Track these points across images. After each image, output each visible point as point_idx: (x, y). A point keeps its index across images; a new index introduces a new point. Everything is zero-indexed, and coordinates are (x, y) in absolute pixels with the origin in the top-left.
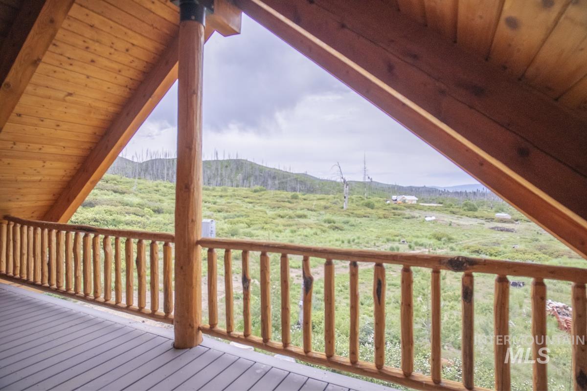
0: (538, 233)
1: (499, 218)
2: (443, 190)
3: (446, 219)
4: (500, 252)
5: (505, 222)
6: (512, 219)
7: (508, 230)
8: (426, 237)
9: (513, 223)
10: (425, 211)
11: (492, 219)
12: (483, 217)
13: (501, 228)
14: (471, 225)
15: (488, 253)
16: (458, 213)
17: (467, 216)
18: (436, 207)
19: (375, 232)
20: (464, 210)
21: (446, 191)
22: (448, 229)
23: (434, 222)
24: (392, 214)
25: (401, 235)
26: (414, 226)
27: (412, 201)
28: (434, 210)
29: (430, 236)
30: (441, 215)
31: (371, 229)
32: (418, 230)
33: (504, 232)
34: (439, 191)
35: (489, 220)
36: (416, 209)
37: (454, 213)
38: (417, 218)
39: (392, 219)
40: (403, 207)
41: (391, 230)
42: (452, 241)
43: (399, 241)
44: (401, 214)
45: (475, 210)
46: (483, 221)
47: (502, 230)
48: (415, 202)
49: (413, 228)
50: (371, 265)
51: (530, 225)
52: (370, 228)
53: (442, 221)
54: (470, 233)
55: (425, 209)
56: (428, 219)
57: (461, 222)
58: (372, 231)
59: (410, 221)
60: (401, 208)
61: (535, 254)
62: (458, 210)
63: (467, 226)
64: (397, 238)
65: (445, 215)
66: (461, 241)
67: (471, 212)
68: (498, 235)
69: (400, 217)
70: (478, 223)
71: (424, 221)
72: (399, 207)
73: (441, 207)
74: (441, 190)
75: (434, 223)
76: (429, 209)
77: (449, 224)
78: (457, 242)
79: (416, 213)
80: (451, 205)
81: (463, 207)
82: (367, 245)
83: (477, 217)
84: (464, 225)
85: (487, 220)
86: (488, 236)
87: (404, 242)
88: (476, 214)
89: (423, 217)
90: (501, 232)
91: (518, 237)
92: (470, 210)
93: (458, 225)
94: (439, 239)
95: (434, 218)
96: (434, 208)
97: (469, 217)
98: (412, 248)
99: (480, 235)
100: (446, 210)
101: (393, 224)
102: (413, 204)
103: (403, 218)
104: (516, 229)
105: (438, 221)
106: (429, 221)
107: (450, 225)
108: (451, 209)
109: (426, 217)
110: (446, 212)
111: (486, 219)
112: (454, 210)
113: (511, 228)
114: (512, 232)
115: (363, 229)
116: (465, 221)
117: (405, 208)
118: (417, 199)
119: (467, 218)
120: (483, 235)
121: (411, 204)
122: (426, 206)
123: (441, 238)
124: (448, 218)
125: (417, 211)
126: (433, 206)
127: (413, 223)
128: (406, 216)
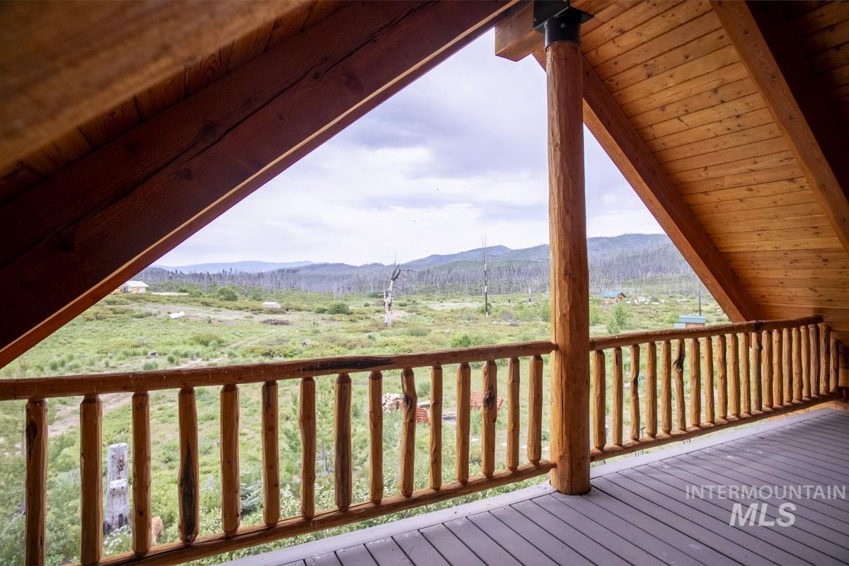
0: (314, 323)
1: (267, 308)
2: (174, 272)
3: (200, 314)
4: (295, 351)
5: (275, 313)
6: (282, 308)
7: (283, 323)
8: (185, 343)
9: (284, 313)
10: (164, 304)
11: (260, 311)
12: (247, 308)
13: (274, 321)
14: (236, 319)
15: (281, 354)
16: (213, 305)
17: (227, 308)
18: (179, 297)
19: (91, 345)
20: (221, 300)
21: (179, 273)
22: (208, 327)
23: (185, 319)
24: (110, 312)
25: (144, 345)
26: (156, 328)
27: (138, 288)
28: (177, 301)
29: (191, 341)
30: (189, 308)
31: (80, 340)
32: (165, 334)
33: (279, 325)
34: (168, 272)
35: (257, 311)
36: (149, 301)
37: (207, 304)
38: (155, 315)
39: (114, 319)
40: (125, 300)
41: (119, 339)
42: (223, 344)
43: (145, 353)
44: (126, 311)
45: (234, 298)
46: (249, 314)
47: (276, 324)
48: (142, 291)
49: (157, 331)
50: (126, 399)
51: (302, 315)
52: (75, 339)
53: (195, 317)
54: (241, 331)
55: (164, 301)
56: (173, 316)
57: (222, 317)
58: (84, 344)
59: (146, 320)
60: (122, 301)
61: (332, 348)
62: (211, 300)
63: (232, 322)
64: (140, 350)
65: (196, 309)
66: (234, 343)
67: (229, 302)
68: (274, 330)
69: (126, 315)
70: (245, 317)
71: (168, 320)
72: (117, 299)
73: (186, 296)
74: (170, 271)
75: (184, 322)
76: (168, 300)
77: (207, 322)
78: (229, 345)
79: (149, 308)
80: (201, 294)
81: (218, 296)
82: (93, 368)
83: (240, 309)
84: (228, 321)
85: (253, 312)
86: (264, 332)
87: (154, 354)
88: (238, 303)
89: (164, 314)
90: (276, 326)
91: (297, 331)
92: (228, 299)
93: (220, 321)
94: (206, 344)
95: (182, 314)
96: (176, 298)
97: (230, 309)
98: (175, 362)
99: (253, 333)
100: (194, 301)
101: (118, 329)
102: (140, 294)
103: (132, 317)
104: (290, 320)
105: (190, 318)
106: (176, 319)
107: (210, 322)
108: (202, 299)
109: (169, 313)
110: (195, 303)
111: (252, 310)
112: (206, 300)
113: (285, 319)
114: (288, 324)
115: (64, 342)
116: (226, 315)
117: (129, 301)
118: (147, 286)
119: (228, 310)
120: (257, 332)
121: (137, 294)
122: (164, 296)
123: (207, 342)
124: (203, 313)
125: (151, 304)
126: (175, 296)
127: (151, 323)
128: (137, 313)
